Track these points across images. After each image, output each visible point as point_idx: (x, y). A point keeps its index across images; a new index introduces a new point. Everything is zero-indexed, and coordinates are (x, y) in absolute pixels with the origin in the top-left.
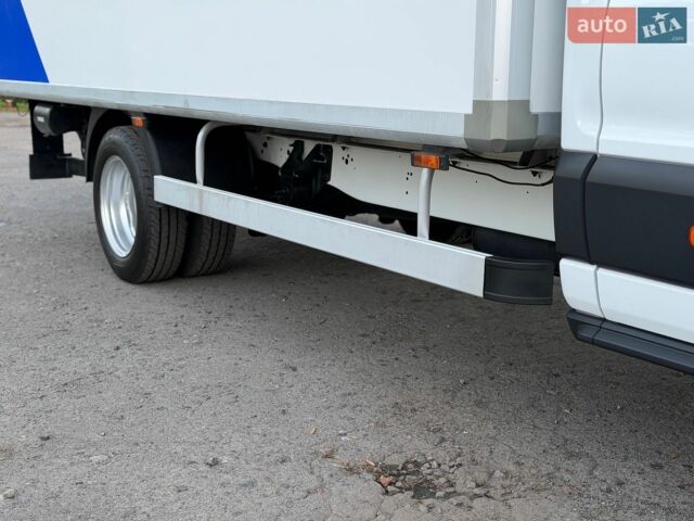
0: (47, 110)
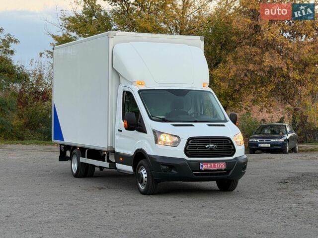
0: (63, 146)
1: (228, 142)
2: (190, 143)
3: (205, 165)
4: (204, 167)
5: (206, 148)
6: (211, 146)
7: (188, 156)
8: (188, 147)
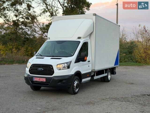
1: (51, 67)
3: (35, 78)
6: (40, 69)
7: (30, 73)
8: (31, 69)
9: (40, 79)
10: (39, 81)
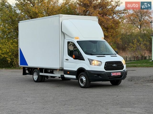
0: (27, 68)
1: (121, 63)
2: (106, 64)
3: (113, 73)
4: (113, 75)
5: (113, 66)
6: (115, 65)
7: (106, 70)
8: (106, 66)
9: (117, 74)
10: (116, 75)
